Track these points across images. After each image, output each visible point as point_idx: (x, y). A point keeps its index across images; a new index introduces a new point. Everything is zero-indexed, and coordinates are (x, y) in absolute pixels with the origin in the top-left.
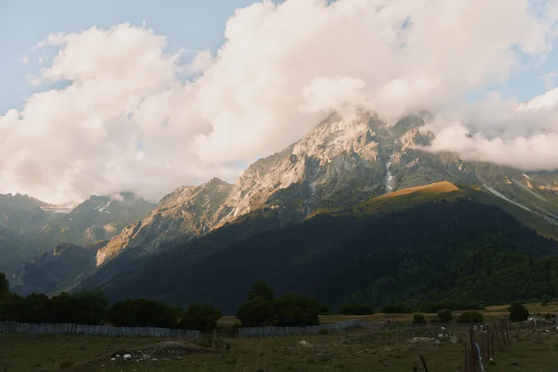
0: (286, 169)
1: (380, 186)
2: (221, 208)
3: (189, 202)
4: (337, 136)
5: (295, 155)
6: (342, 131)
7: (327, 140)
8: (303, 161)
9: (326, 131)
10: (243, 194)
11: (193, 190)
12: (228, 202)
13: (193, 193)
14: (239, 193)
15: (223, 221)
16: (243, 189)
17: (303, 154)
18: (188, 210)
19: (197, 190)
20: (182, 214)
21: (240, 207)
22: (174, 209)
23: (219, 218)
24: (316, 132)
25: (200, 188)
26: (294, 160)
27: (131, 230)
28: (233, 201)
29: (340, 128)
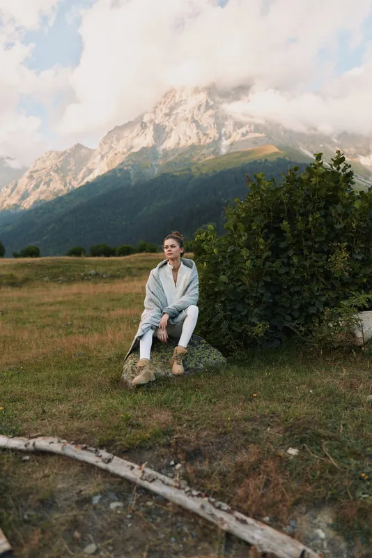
0: (138, 135)
1: (215, 149)
2: (84, 169)
3: (56, 165)
4: (181, 105)
5: (145, 123)
6: (185, 100)
7: (172, 109)
8: (152, 128)
9: (171, 100)
10: (102, 157)
11: (60, 154)
12: (89, 165)
13: (60, 157)
14: (99, 156)
15: (86, 180)
16: (103, 153)
17: (151, 121)
18: (56, 171)
19: (62, 154)
20: (51, 175)
21: (99, 168)
22: (43, 171)
23: (83, 179)
24: (163, 101)
25: (65, 152)
26: (144, 126)
27: (9, 190)
28: (93, 163)
29: (184, 98)
